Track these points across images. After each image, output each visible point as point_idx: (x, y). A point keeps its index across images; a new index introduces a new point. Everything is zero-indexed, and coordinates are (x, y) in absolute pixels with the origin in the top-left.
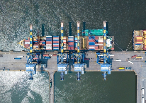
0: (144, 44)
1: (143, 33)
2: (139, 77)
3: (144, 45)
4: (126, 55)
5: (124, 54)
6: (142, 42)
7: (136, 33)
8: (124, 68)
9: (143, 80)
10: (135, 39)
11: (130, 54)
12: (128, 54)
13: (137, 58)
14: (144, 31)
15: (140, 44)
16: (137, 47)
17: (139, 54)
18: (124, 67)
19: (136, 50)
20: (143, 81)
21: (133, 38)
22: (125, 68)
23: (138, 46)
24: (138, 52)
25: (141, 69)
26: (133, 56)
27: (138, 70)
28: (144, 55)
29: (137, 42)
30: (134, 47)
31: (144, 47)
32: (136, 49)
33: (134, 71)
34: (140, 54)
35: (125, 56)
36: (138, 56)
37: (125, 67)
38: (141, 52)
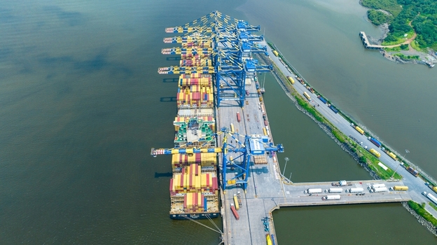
0: (203, 190)
1: (177, 191)
2: (283, 202)
3: (205, 190)
4: (232, 233)
5: (230, 239)
6: (199, 194)
7: (176, 209)
8: (266, 235)
9: (288, 193)
10: (191, 212)
11: (229, 224)
12: (230, 228)
13: (237, 206)
14: (174, 189)
15: (205, 200)
16: (212, 207)
17: (228, 204)
18: (264, 236)
19: (220, 209)
20: (291, 192)
21: (189, 215)
22: (268, 233)
23: (209, 205)
24: (223, 205)
25: (264, 198)
26: (234, 217)
27: (266, 204)
28: (229, 192)
29: (199, 203)
30: (212, 214)
31: (211, 190)
32: (217, 209)
33: (270, 211)
34: (227, 201)
35: (235, 234)
36: (232, 204)
37: (264, 233)
38: (222, 199)
